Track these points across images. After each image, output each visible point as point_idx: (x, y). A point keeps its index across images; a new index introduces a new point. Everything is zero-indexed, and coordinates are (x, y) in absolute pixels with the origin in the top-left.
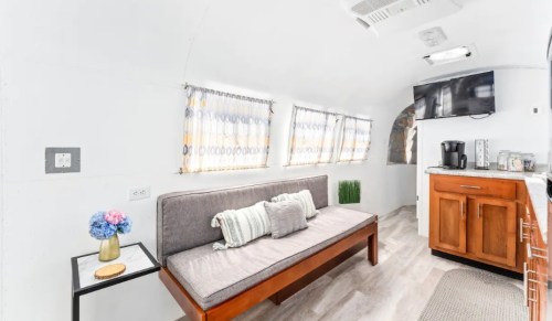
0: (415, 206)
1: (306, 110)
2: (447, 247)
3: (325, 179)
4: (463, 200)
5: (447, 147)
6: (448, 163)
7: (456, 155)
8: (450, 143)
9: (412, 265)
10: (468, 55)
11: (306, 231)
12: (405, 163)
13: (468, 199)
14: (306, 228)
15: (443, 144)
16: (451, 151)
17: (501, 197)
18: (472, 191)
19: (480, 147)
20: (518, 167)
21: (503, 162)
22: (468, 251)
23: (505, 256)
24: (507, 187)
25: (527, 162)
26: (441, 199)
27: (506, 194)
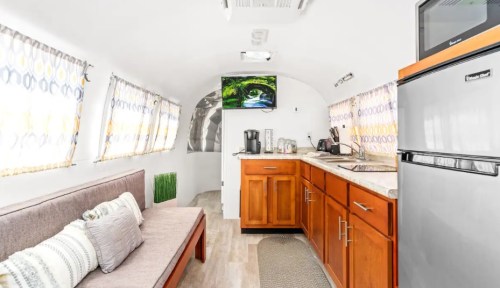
0: (219, 192)
1: (127, 83)
2: (254, 223)
3: (142, 174)
4: (265, 180)
5: (250, 135)
6: (249, 150)
7: (255, 142)
8: (252, 131)
9: (233, 248)
10: (268, 59)
11: (145, 247)
12: (201, 150)
13: (268, 178)
14: (142, 243)
15: (246, 132)
16: (252, 138)
17: (287, 174)
18: (271, 171)
19: (268, 135)
20: (290, 150)
21: (281, 147)
22: (268, 222)
23: (289, 218)
24: (290, 166)
25: (294, 146)
26: (250, 181)
27: (290, 171)
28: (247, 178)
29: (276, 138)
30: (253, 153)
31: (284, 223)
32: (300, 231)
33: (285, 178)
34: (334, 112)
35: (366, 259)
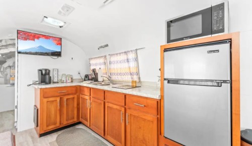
4: (58, 99)
5: (44, 72)
6: (43, 81)
7: (47, 76)
8: (46, 70)
10: (61, 27)
13: (60, 98)
16: (46, 74)
17: (72, 94)
18: (62, 94)
19: (55, 73)
20: (70, 81)
21: (64, 79)
22: (60, 124)
23: (73, 118)
24: (74, 89)
25: (72, 78)
26: (47, 102)
27: (74, 92)
28: (45, 100)
29: (60, 74)
30: (47, 84)
31: (71, 122)
32: (80, 123)
33: (71, 96)
34: (92, 62)
35: (140, 128)
